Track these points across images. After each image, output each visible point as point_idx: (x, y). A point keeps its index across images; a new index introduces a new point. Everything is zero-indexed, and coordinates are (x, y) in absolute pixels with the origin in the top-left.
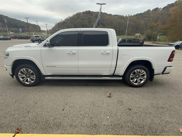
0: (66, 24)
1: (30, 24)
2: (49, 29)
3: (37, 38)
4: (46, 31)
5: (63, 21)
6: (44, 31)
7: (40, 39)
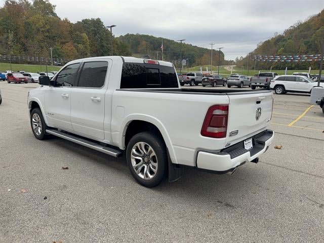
0: (284, 43)
1: (207, 49)
2: (242, 57)
3: (188, 78)
4: (235, 61)
5: (278, 35)
6: (230, 63)
7: (193, 80)
